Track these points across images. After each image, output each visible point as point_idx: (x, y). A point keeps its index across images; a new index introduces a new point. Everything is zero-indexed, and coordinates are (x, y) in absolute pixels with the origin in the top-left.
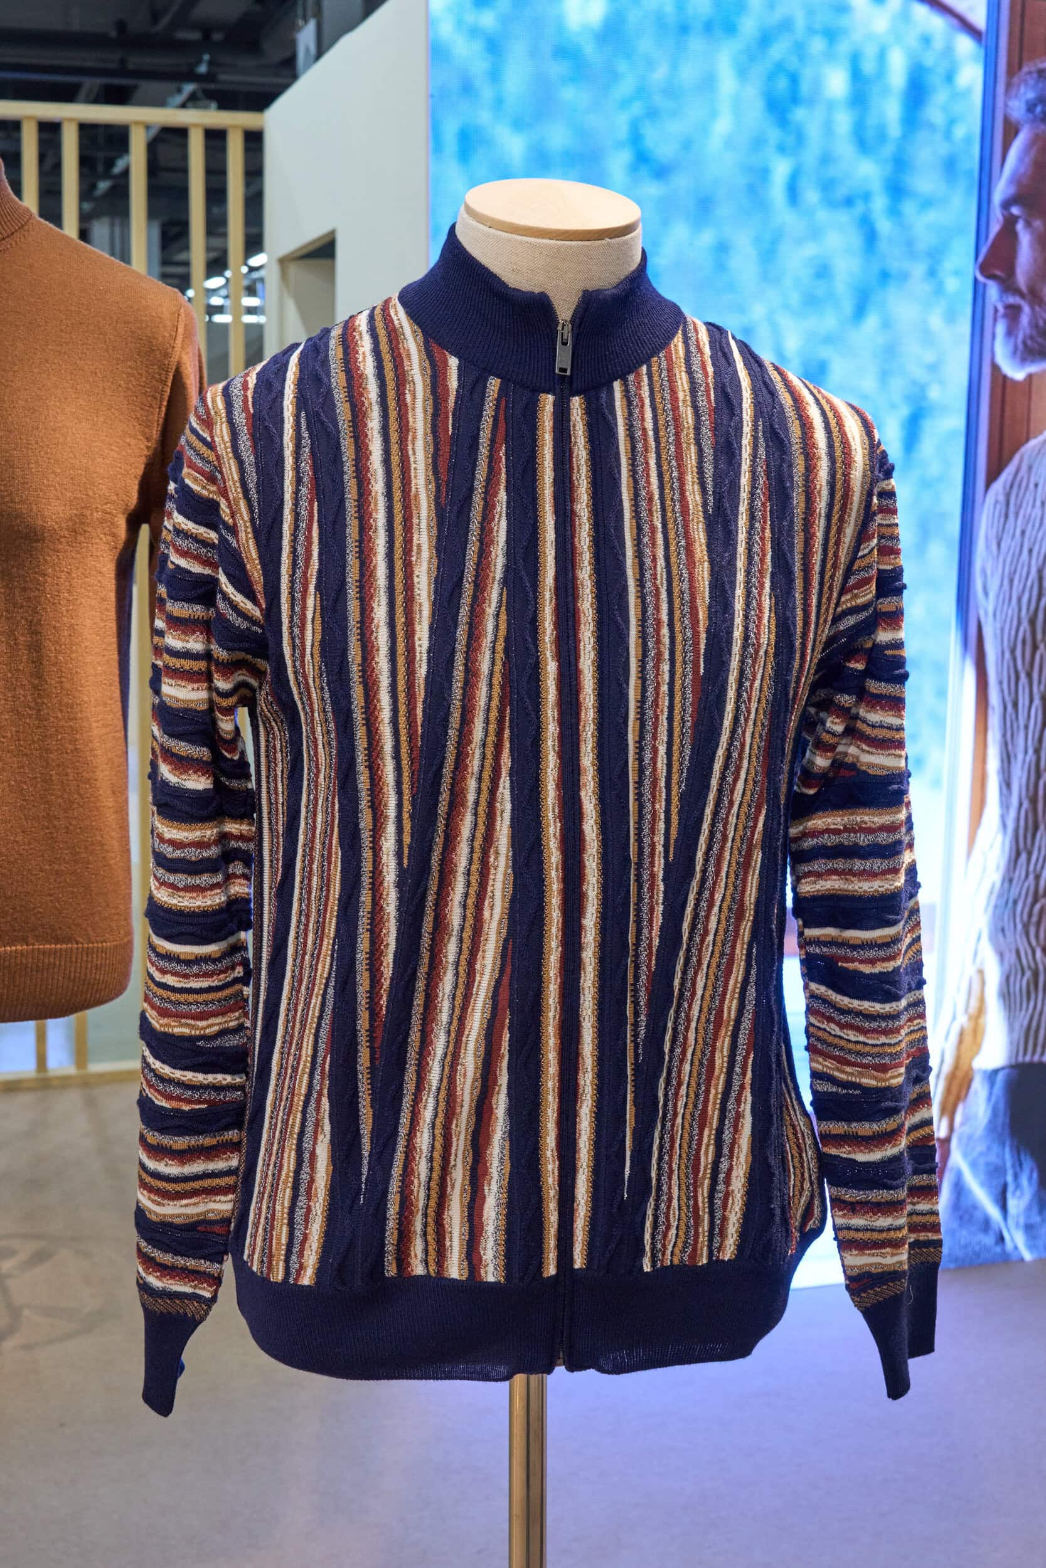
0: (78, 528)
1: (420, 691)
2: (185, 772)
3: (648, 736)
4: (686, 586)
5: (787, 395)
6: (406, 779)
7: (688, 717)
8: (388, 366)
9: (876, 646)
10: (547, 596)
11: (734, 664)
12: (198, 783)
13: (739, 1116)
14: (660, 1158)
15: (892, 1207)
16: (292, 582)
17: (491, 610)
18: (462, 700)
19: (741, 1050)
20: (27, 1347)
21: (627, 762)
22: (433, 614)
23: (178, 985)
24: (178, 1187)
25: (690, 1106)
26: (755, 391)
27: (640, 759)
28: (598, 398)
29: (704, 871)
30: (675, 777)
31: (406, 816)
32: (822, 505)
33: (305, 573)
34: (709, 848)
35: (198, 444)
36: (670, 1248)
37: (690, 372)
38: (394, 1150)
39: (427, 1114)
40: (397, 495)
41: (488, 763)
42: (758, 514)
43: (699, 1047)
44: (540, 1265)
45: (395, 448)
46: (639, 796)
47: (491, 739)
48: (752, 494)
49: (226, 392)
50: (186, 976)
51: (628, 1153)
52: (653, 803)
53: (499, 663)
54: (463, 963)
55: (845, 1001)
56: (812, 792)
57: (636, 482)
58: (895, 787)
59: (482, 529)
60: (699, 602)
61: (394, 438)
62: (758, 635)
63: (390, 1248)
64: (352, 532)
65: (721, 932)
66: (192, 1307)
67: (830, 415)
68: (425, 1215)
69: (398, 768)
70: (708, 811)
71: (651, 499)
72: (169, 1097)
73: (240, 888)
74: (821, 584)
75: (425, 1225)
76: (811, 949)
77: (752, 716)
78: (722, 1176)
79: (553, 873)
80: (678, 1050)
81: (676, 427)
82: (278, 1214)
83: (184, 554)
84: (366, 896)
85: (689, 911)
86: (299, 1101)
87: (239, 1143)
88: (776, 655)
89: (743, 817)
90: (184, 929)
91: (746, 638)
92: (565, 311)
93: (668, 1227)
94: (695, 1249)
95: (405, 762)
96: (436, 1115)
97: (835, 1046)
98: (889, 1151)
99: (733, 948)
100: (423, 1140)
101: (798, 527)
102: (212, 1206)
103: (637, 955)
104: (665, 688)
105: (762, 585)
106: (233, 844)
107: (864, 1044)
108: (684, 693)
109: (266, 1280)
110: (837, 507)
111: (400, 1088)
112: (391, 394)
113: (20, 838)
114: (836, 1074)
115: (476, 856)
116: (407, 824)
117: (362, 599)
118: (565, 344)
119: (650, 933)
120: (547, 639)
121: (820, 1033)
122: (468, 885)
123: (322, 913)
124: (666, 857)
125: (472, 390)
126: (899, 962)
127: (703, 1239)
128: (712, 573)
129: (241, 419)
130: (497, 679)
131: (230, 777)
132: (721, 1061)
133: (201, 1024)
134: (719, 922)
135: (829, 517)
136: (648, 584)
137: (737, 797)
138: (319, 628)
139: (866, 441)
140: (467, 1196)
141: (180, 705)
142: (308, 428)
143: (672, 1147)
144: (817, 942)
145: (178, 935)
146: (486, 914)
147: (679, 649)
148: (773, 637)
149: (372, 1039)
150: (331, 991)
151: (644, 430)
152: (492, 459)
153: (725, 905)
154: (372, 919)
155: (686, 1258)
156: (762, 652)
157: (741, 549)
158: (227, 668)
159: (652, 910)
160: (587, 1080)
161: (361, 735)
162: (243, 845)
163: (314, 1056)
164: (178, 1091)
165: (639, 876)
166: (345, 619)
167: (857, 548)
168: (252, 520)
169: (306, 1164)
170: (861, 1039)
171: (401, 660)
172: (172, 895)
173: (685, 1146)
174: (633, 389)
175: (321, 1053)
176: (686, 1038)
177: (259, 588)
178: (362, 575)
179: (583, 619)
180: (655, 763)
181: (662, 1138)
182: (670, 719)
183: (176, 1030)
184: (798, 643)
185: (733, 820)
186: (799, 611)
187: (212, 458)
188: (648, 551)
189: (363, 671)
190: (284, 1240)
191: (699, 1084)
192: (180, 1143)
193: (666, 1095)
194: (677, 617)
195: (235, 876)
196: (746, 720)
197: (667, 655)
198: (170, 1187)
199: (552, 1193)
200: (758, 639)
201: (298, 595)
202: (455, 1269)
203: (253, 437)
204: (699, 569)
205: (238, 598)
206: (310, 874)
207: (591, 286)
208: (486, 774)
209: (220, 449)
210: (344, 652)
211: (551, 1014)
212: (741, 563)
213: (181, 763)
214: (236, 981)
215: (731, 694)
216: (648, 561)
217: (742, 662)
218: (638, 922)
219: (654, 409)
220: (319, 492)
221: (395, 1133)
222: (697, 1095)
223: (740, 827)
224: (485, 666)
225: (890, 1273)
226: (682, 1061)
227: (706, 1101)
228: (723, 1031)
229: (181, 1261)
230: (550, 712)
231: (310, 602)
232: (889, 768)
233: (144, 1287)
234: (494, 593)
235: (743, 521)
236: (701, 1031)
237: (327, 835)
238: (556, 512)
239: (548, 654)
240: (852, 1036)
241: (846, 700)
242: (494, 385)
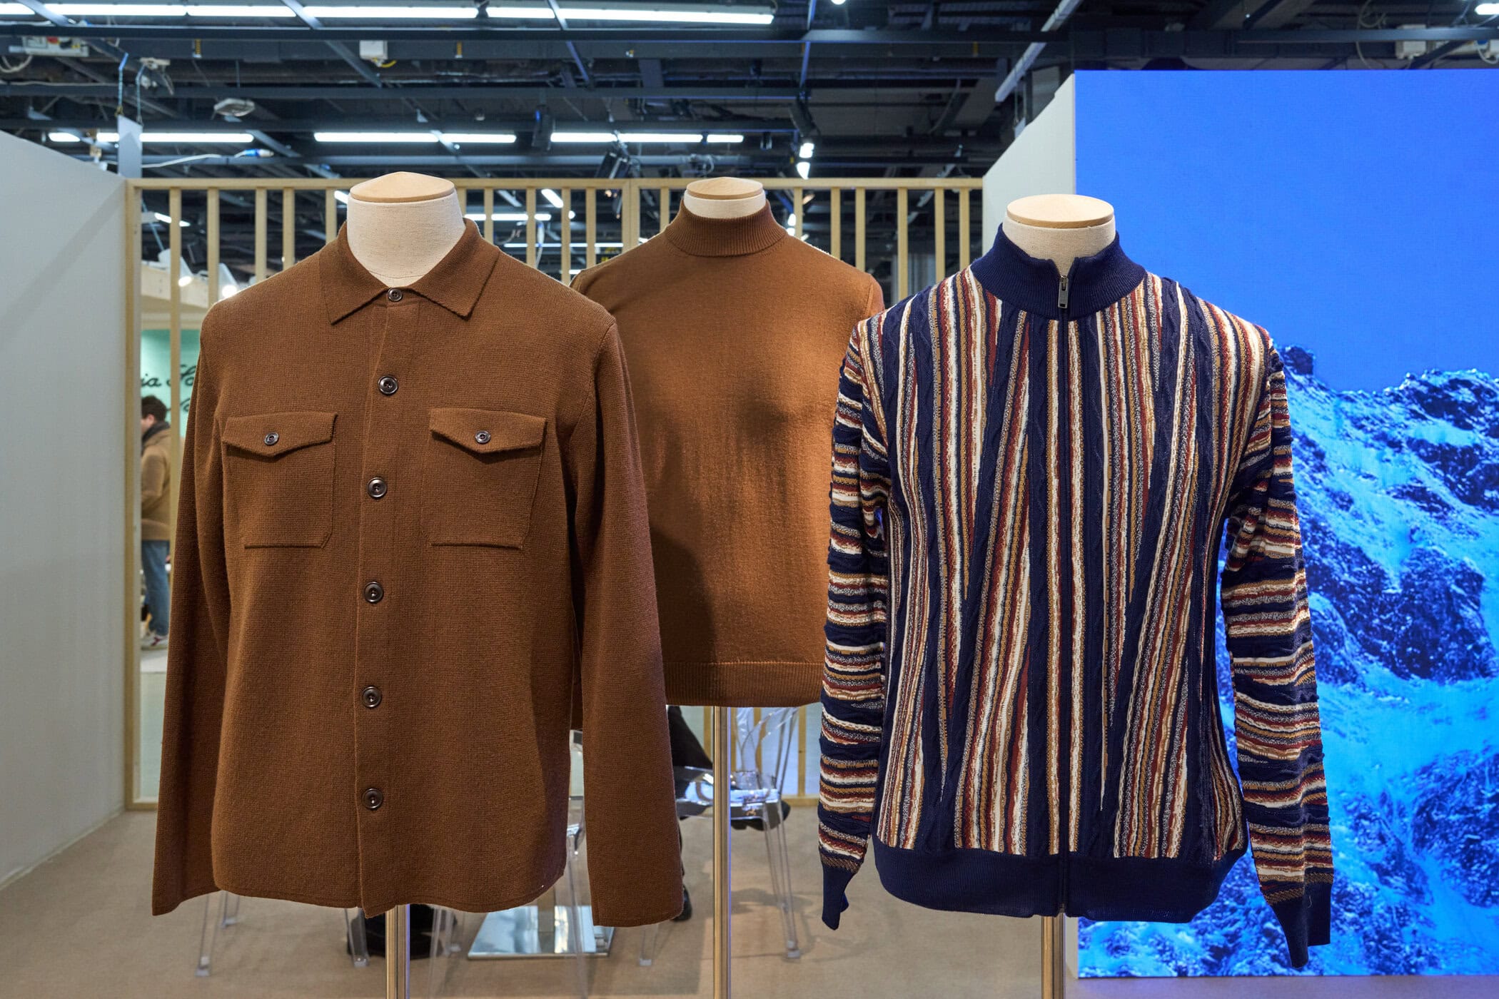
0: (808, 414)
1: (974, 495)
2: (844, 543)
3: (1115, 526)
4: (1140, 435)
5: (1212, 320)
6: (966, 547)
7: (1140, 514)
8: (962, 306)
9: (1274, 477)
10: (1053, 440)
11: (1170, 483)
12: (852, 550)
13: (1179, 767)
14: (1125, 788)
15: (1293, 839)
16: (903, 431)
17: (1018, 448)
18: (999, 501)
19: (1179, 725)
20: (817, 961)
21: (1101, 540)
22: (983, 450)
23: (840, 670)
24: (841, 791)
25: (1146, 757)
26: (1189, 318)
27: (1110, 539)
28: (1086, 322)
29: (1152, 610)
30: (1132, 551)
31: (966, 569)
32: (1231, 386)
33: (910, 426)
34: (1155, 596)
35: (852, 353)
36: (1132, 845)
37: (1146, 306)
38: (960, 771)
39: (979, 749)
40: (964, 380)
41: (1016, 539)
42: (1189, 392)
43: (1151, 721)
44: (1048, 846)
45: (963, 353)
46: (1110, 562)
47: (1017, 525)
48: (1185, 379)
49: (869, 324)
50: (845, 664)
51: (1103, 782)
52: (1119, 567)
53: (1023, 479)
54: (1001, 659)
55: (1257, 703)
56: (1236, 570)
57: (1109, 372)
58: (1287, 566)
59: (1014, 400)
60: (1148, 445)
61: (963, 347)
62: (1186, 466)
63: (957, 830)
64: (937, 402)
65: (1164, 649)
66: (849, 865)
67: (1239, 331)
68: (979, 811)
69: (961, 540)
70: (1154, 573)
71: (1119, 382)
72: (835, 736)
73: (880, 617)
74: (1232, 435)
75: (979, 818)
76: (1238, 671)
77: (1183, 515)
78: (1168, 804)
79: (1055, 606)
80: (1137, 722)
81: (1136, 339)
82: (894, 806)
83: (844, 416)
84: (943, 616)
85: (1142, 634)
86: (906, 739)
87: (877, 768)
88: (1198, 478)
89: (1177, 577)
90: (844, 636)
91: (1178, 467)
92: (1064, 271)
93: (1131, 832)
94: (1149, 848)
95: (965, 536)
96: (984, 750)
97: (1252, 733)
98: (1288, 802)
99: (1172, 660)
100: (976, 765)
101: (1215, 400)
102: (861, 804)
103: (1108, 660)
104: (1125, 496)
105: (1190, 435)
106: (876, 590)
107: (1270, 731)
108: (1137, 499)
109: (887, 846)
110: (1242, 388)
111: (964, 733)
112: (962, 322)
113: (772, 597)
114: (1253, 750)
115: (1009, 595)
116: (966, 573)
117: (941, 441)
118: (1064, 290)
119: (1117, 646)
120: (1052, 465)
121: (1243, 725)
122: (1004, 612)
123: (920, 628)
124: (1127, 600)
125: (1009, 319)
126: (1293, 680)
127: (1155, 842)
128: (1157, 427)
129: (875, 337)
130: (1021, 489)
131: (873, 549)
132: (1166, 731)
133: (854, 693)
134: (1162, 643)
135: (1236, 393)
136: (1116, 434)
137: (1173, 565)
138: (917, 458)
139: (1263, 346)
140: (1004, 802)
141: (842, 504)
142: (914, 342)
143: (1134, 781)
144: (1242, 666)
145: (841, 639)
146: (1015, 630)
147: (1135, 472)
148: (1196, 466)
149: (947, 703)
150: (923, 673)
151: (1115, 341)
152: (1021, 359)
153: (1166, 632)
154: (946, 630)
155: (1143, 853)
156: (1189, 476)
157: (1177, 412)
158: (870, 483)
159: (1118, 633)
160: (1076, 734)
161: (940, 520)
162: (882, 591)
163: (914, 712)
164: (841, 733)
165: (1109, 612)
166: (932, 453)
167: (1257, 414)
168: (881, 396)
169: (909, 776)
170: (1267, 728)
171: (963, 477)
172: (837, 616)
173: (1142, 782)
174: (1108, 316)
175: (918, 710)
176: (1142, 714)
177: (885, 435)
178: (942, 427)
179: (1075, 454)
180: (1120, 542)
181: (1126, 775)
182: (1129, 515)
183: (840, 696)
184: (1214, 472)
185: (1170, 579)
186: (1215, 452)
187: (859, 360)
188: (1116, 414)
189: (941, 483)
190: (897, 822)
191: (1151, 744)
192: (842, 764)
193: (1129, 749)
194: (1134, 452)
195: (877, 609)
196: (1178, 517)
197: (1127, 476)
198: (836, 790)
199: (1055, 803)
200: (1186, 467)
201: (906, 439)
202: (996, 846)
203: (882, 348)
204: (1148, 425)
205: (873, 441)
206: (914, 604)
207: (1079, 256)
208: (1014, 546)
209: (864, 355)
210: (931, 471)
211: (1053, 692)
212: (1176, 421)
213: (842, 538)
214: (875, 671)
215: (1168, 501)
216: (1116, 420)
217: (1175, 481)
218: (1109, 639)
219: (1122, 329)
220: (919, 379)
221: (961, 760)
222: (1150, 751)
223: (1176, 583)
224: (1014, 481)
225: (1290, 883)
226: (1140, 728)
227: (1156, 755)
228: (1167, 712)
229: (843, 836)
230: (1053, 509)
231: (912, 443)
232: (1283, 554)
233: (822, 851)
234: (1021, 438)
235: (1178, 396)
236: (1152, 710)
237: (923, 580)
238: (1059, 390)
239: (1053, 474)
240: (1262, 726)
241: (1255, 511)
242: (1022, 315)
